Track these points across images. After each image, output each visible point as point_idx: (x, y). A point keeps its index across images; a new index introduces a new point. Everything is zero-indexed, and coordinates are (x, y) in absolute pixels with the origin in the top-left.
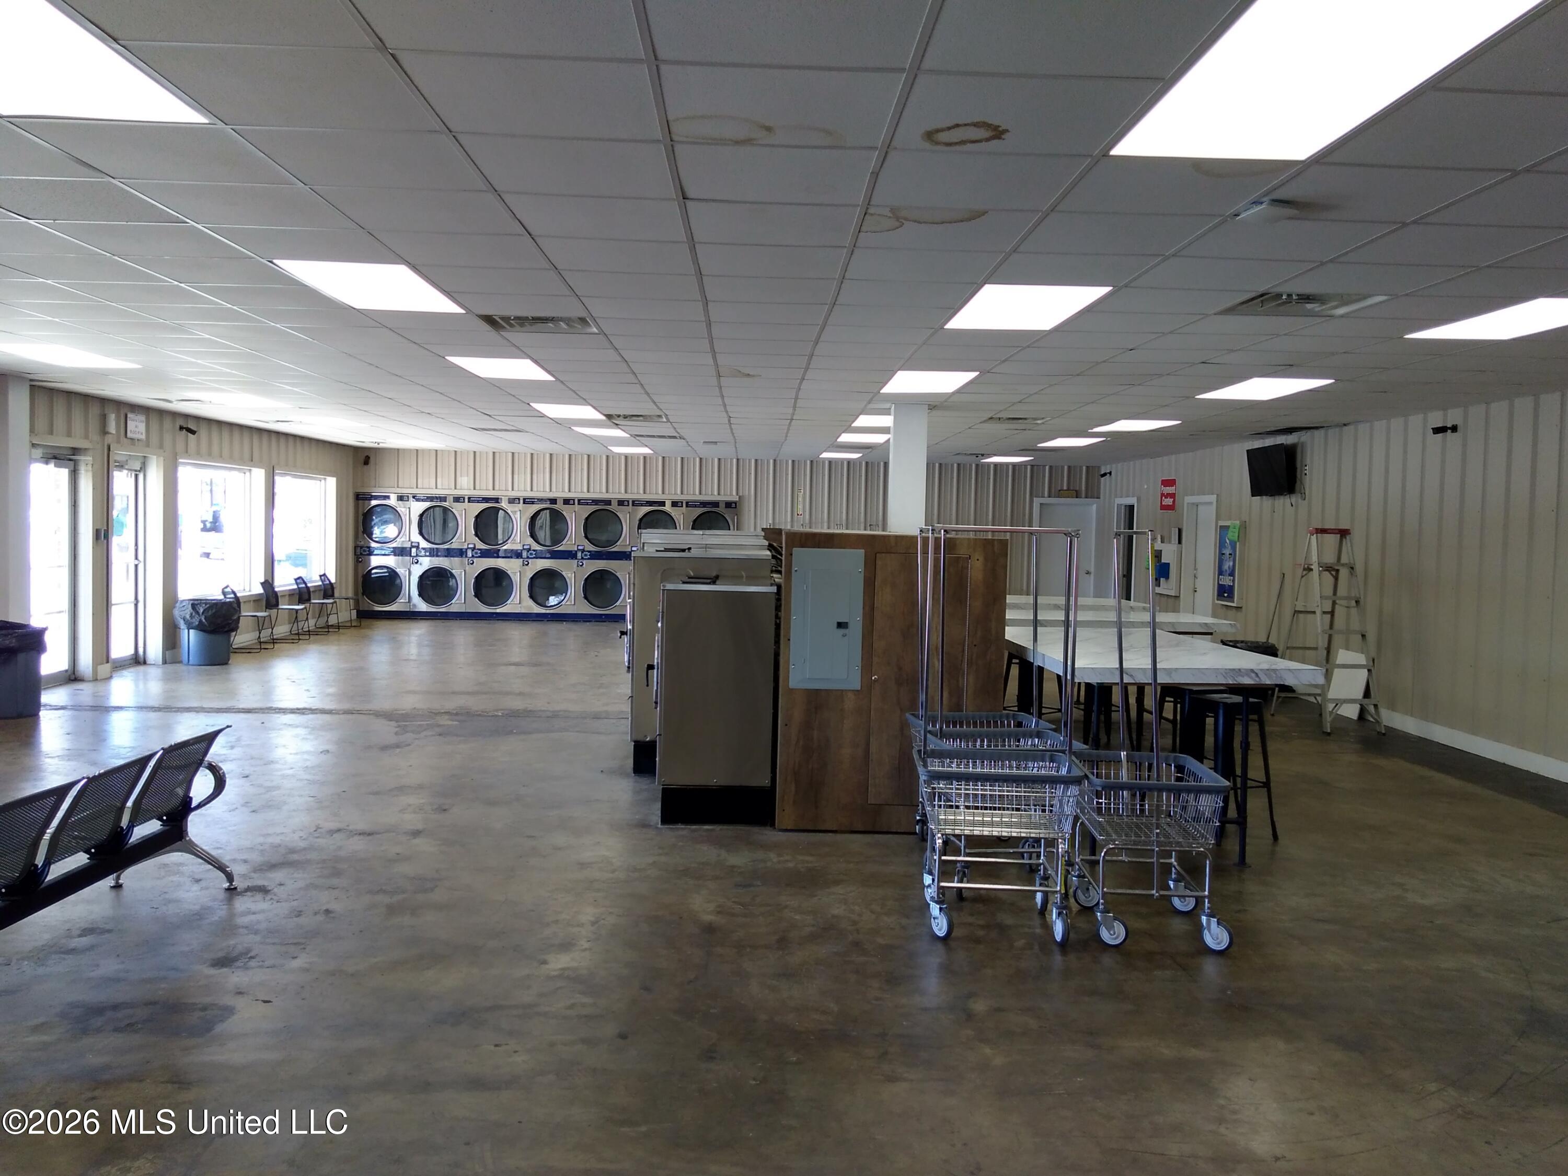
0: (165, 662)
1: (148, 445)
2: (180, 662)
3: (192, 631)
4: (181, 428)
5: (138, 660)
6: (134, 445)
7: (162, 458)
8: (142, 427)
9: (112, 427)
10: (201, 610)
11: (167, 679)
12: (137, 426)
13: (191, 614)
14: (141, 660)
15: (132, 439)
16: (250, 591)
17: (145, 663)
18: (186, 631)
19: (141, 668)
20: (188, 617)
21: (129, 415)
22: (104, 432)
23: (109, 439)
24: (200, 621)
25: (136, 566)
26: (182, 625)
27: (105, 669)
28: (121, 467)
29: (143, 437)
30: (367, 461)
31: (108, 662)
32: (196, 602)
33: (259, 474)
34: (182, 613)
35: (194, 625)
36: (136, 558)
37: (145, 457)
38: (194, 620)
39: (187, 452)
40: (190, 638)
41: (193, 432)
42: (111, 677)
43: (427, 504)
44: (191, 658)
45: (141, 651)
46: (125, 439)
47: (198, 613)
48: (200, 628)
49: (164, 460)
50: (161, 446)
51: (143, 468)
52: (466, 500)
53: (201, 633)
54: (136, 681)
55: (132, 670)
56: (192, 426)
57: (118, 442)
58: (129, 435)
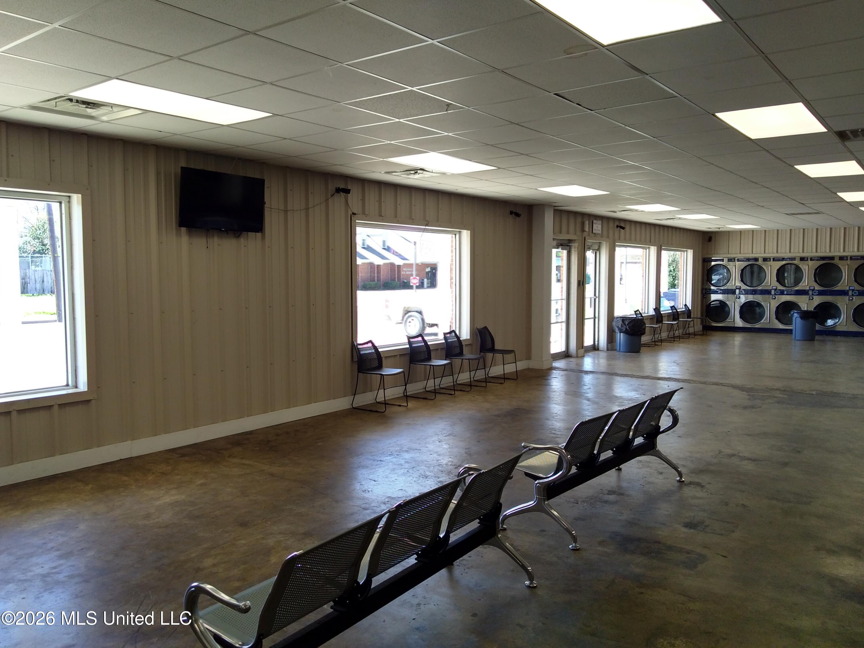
0: (608, 350)
1: (602, 236)
2: (616, 350)
3: (621, 334)
4: (617, 226)
5: (595, 348)
6: (595, 236)
7: (608, 243)
8: (600, 227)
9: (587, 228)
10: (627, 323)
11: (609, 358)
12: (597, 227)
13: (622, 325)
14: (597, 348)
15: (595, 234)
16: (648, 313)
17: (598, 349)
18: (619, 334)
19: (597, 352)
20: (620, 326)
21: (594, 222)
22: (583, 231)
23: (585, 234)
24: (626, 329)
25: (595, 299)
26: (617, 331)
27: (581, 351)
28: (589, 249)
29: (600, 232)
30: (710, 239)
31: (582, 348)
32: (624, 319)
33: (653, 250)
34: (617, 324)
35: (623, 330)
36: (595, 295)
37: (600, 243)
38: (623, 328)
39: (620, 239)
40: (621, 337)
41: (623, 228)
42: (584, 356)
43: (747, 263)
44: (621, 348)
45: (596, 343)
46: (592, 234)
47: (625, 324)
48: (626, 332)
49: (609, 244)
50: (608, 237)
51: (599, 249)
52: (772, 260)
53: (627, 335)
54: (594, 358)
55: (592, 353)
56: (622, 225)
57: (589, 235)
58: (594, 232)
